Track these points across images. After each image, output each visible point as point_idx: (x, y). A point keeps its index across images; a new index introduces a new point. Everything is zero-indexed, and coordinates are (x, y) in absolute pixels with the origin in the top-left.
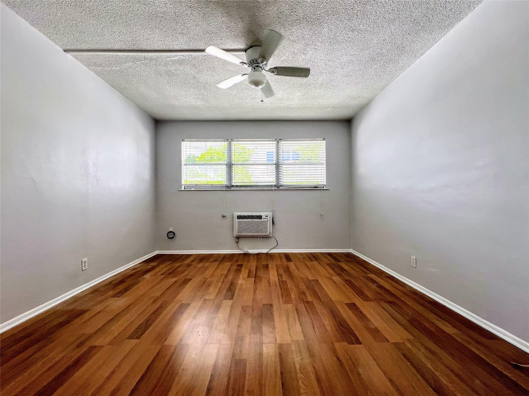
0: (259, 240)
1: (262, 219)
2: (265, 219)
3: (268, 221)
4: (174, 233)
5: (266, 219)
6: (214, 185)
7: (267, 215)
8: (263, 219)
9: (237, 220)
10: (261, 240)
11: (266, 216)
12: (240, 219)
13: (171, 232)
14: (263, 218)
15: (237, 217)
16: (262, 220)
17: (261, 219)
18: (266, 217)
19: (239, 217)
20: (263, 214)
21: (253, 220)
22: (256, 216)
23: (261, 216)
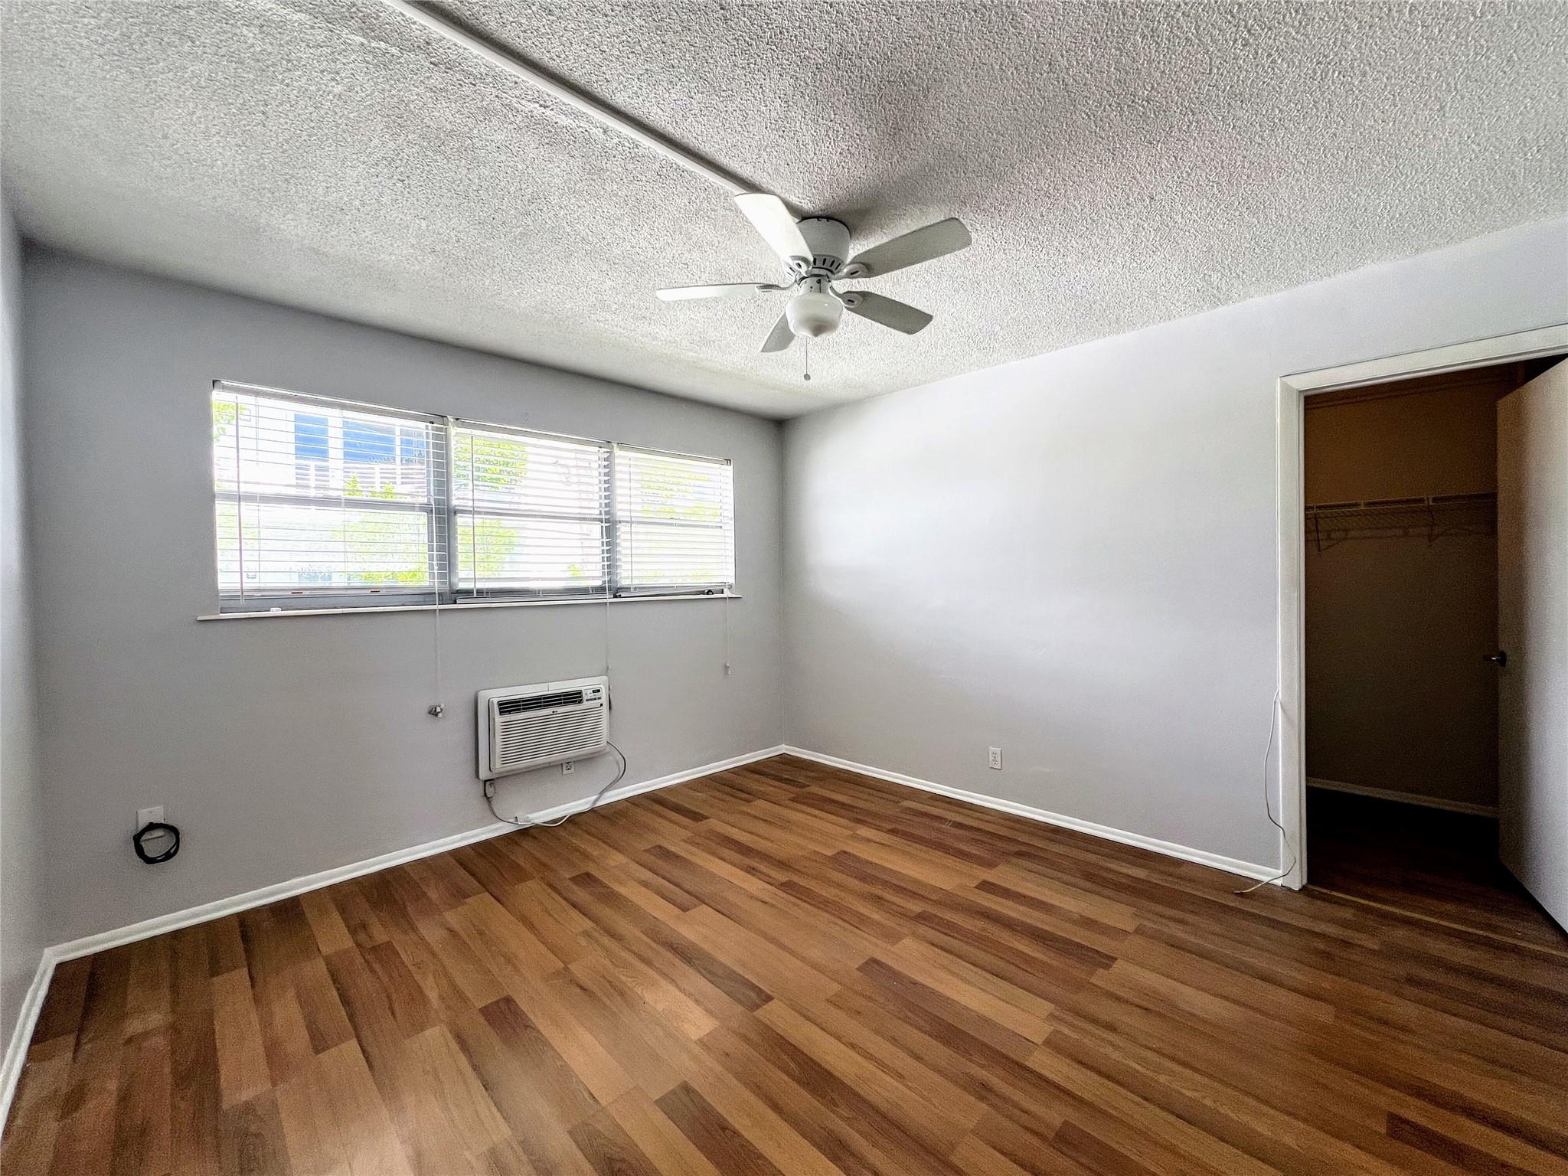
0: (565, 772)
1: (585, 703)
2: (591, 700)
3: (602, 705)
4: (173, 830)
5: (595, 699)
6: (383, 592)
7: (596, 687)
8: (587, 700)
9: (499, 719)
10: (572, 770)
11: (593, 692)
12: (510, 712)
13: (152, 827)
14: (585, 698)
15: (500, 709)
16: (585, 705)
17: (580, 702)
18: (592, 696)
19: (507, 707)
20: (584, 685)
21: (555, 709)
22: (564, 696)
23: (580, 693)
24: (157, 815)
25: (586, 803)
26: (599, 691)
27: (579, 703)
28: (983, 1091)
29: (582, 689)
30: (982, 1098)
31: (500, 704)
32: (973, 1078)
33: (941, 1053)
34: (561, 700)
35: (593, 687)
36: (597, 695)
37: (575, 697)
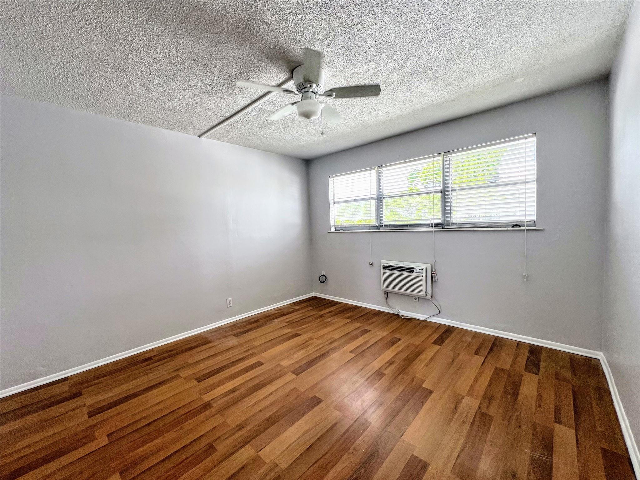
0: (414, 300)
2: (418, 273)
3: (422, 276)
4: (325, 277)
5: (420, 273)
7: (422, 268)
9: (382, 271)
10: (417, 301)
12: (386, 269)
14: (415, 271)
16: (415, 274)
18: (419, 271)
19: (386, 267)
20: (417, 266)
21: (402, 272)
22: (407, 268)
23: (414, 269)
24: (324, 273)
25: (423, 317)
26: (422, 270)
27: (413, 273)
28: (240, 427)
29: (415, 267)
30: (237, 426)
31: (384, 266)
32: (247, 425)
33: (261, 418)
34: (405, 269)
35: (420, 267)
36: (421, 271)
37: (411, 270)
